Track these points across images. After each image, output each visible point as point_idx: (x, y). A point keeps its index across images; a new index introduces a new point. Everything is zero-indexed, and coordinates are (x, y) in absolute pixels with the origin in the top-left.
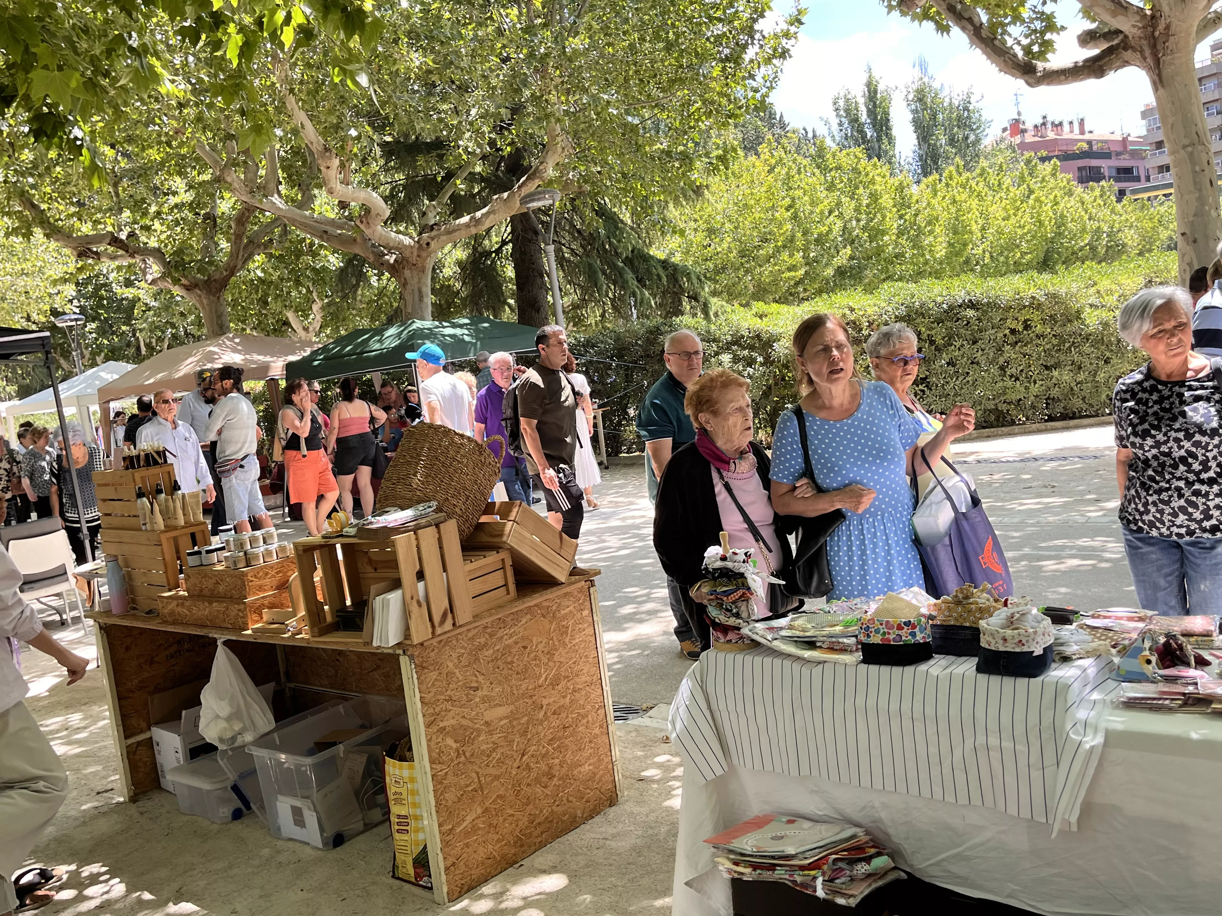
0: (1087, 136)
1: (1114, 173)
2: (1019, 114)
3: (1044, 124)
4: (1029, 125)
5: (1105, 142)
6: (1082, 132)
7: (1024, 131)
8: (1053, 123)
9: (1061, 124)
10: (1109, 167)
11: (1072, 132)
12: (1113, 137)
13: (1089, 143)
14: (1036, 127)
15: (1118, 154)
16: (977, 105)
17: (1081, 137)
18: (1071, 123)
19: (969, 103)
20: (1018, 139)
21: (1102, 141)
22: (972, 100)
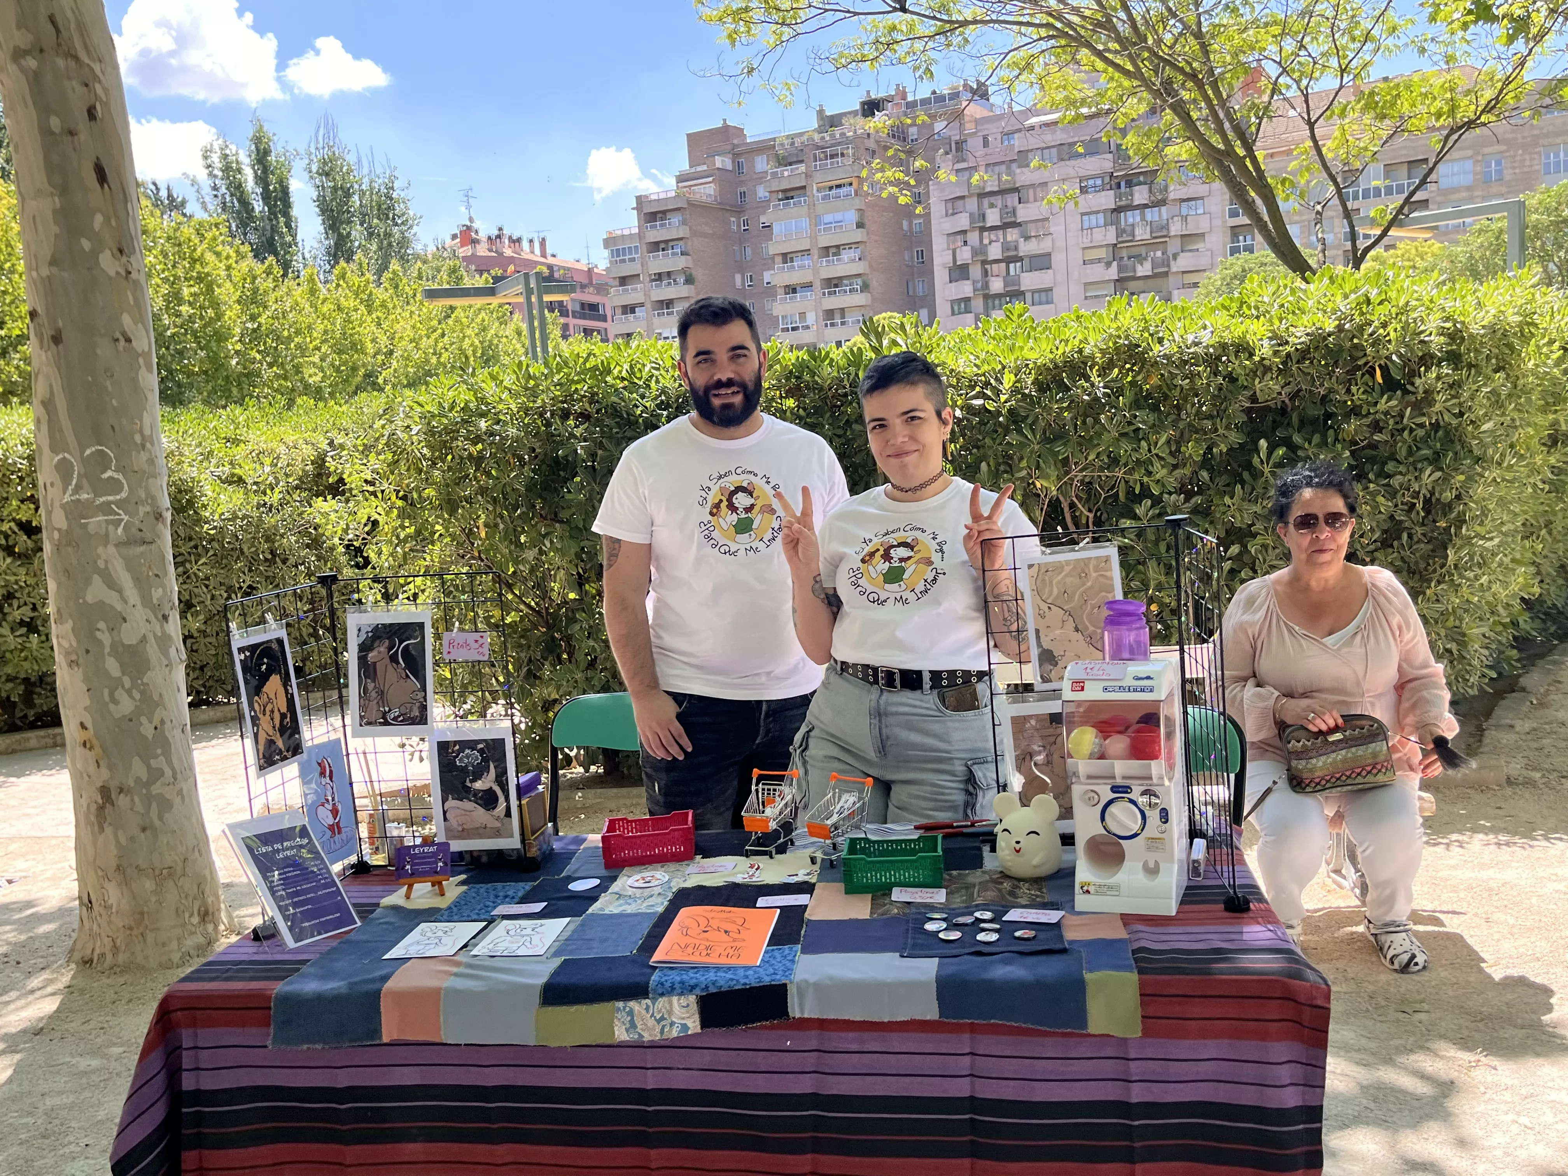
0: (550, 260)
1: (578, 308)
2: (471, 220)
3: (499, 237)
4: (482, 235)
5: (569, 269)
6: (544, 255)
7: (475, 242)
8: (510, 238)
9: (519, 240)
10: (573, 300)
11: (532, 252)
12: (577, 266)
13: (550, 267)
14: (489, 238)
15: (583, 287)
16: (403, 194)
17: (542, 260)
18: (531, 241)
19: (392, 188)
20: (467, 251)
21: (564, 268)
22: (396, 186)
